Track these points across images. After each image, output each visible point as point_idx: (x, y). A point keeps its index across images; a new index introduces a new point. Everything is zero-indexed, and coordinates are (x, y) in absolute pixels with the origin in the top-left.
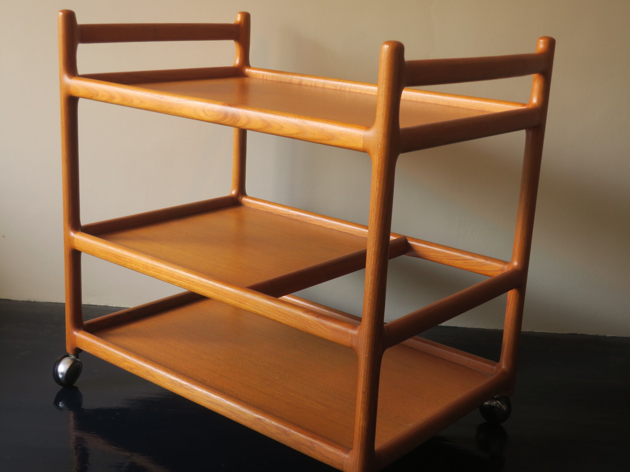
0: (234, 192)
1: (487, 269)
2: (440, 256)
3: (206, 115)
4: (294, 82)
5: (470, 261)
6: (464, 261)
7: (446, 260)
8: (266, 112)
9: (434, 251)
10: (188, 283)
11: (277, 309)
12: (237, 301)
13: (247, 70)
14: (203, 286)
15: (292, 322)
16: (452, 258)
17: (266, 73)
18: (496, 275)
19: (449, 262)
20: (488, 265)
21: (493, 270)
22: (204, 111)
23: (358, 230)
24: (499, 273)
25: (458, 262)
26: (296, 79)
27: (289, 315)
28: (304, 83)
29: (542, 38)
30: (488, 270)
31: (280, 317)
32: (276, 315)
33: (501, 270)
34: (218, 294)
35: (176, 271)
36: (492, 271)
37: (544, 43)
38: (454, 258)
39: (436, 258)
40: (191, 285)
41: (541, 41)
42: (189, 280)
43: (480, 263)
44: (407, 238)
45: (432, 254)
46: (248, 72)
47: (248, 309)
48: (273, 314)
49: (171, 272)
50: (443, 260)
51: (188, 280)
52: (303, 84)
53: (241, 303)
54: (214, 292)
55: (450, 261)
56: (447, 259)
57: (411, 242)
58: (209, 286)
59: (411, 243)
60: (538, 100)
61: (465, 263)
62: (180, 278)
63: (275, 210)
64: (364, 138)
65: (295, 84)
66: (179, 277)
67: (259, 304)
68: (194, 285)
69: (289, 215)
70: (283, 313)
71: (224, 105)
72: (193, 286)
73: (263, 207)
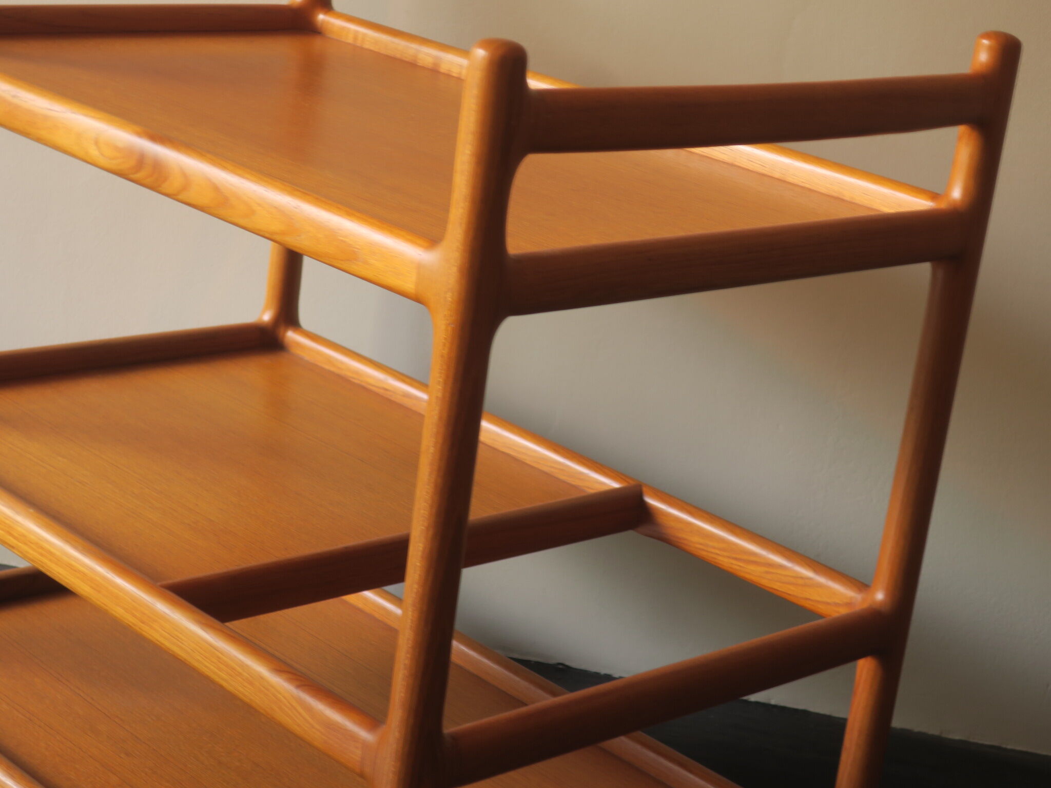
0: (267, 317)
1: (816, 597)
2: (714, 548)
3: (102, 155)
4: (420, 63)
5: (779, 571)
6: (766, 569)
7: (726, 560)
8: (224, 168)
9: (700, 531)
10: (42, 555)
11: (216, 652)
12: (134, 616)
13: (321, 17)
14: (70, 567)
15: (242, 690)
16: (738, 556)
17: (362, 30)
18: (835, 615)
19: (732, 564)
20: (820, 586)
21: (829, 601)
22: (97, 143)
23: (535, 451)
24: (843, 611)
25: (751, 568)
26: (426, 55)
27: (240, 673)
28: (444, 68)
29: (987, 35)
30: (818, 599)
31: (221, 673)
32: (212, 667)
33: (849, 604)
34: (99, 592)
35: (19, 519)
36: (828, 604)
37: (990, 48)
38: (745, 557)
39: (703, 550)
40: (45, 560)
41: (986, 42)
42: (42, 548)
43: (802, 578)
44: (644, 489)
45: (695, 539)
46: (323, 21)
47: (158, 641)
48: (207, 664)
49: (7, 522)
50: (720, 558)
51: (38, 545)
52: (442, 70)
53: (143, 622)
54: (91, 587)
55: (734, 562)
56: (729, 557)
57: (651, 501)
58: (81, 569)
59: (651, 504)
60: (966, 190)
61: (767, 573)
62: (24, 538)
63: (357, 372)
64: (419, 267)
65: (423, 68)
66: (24, 536)
67: (181, 634)
68: (50, 560)
69: (386, 390)
70: (227, 666)
71: (139, 134)
72: (49, 563)
73: (329, 360)
